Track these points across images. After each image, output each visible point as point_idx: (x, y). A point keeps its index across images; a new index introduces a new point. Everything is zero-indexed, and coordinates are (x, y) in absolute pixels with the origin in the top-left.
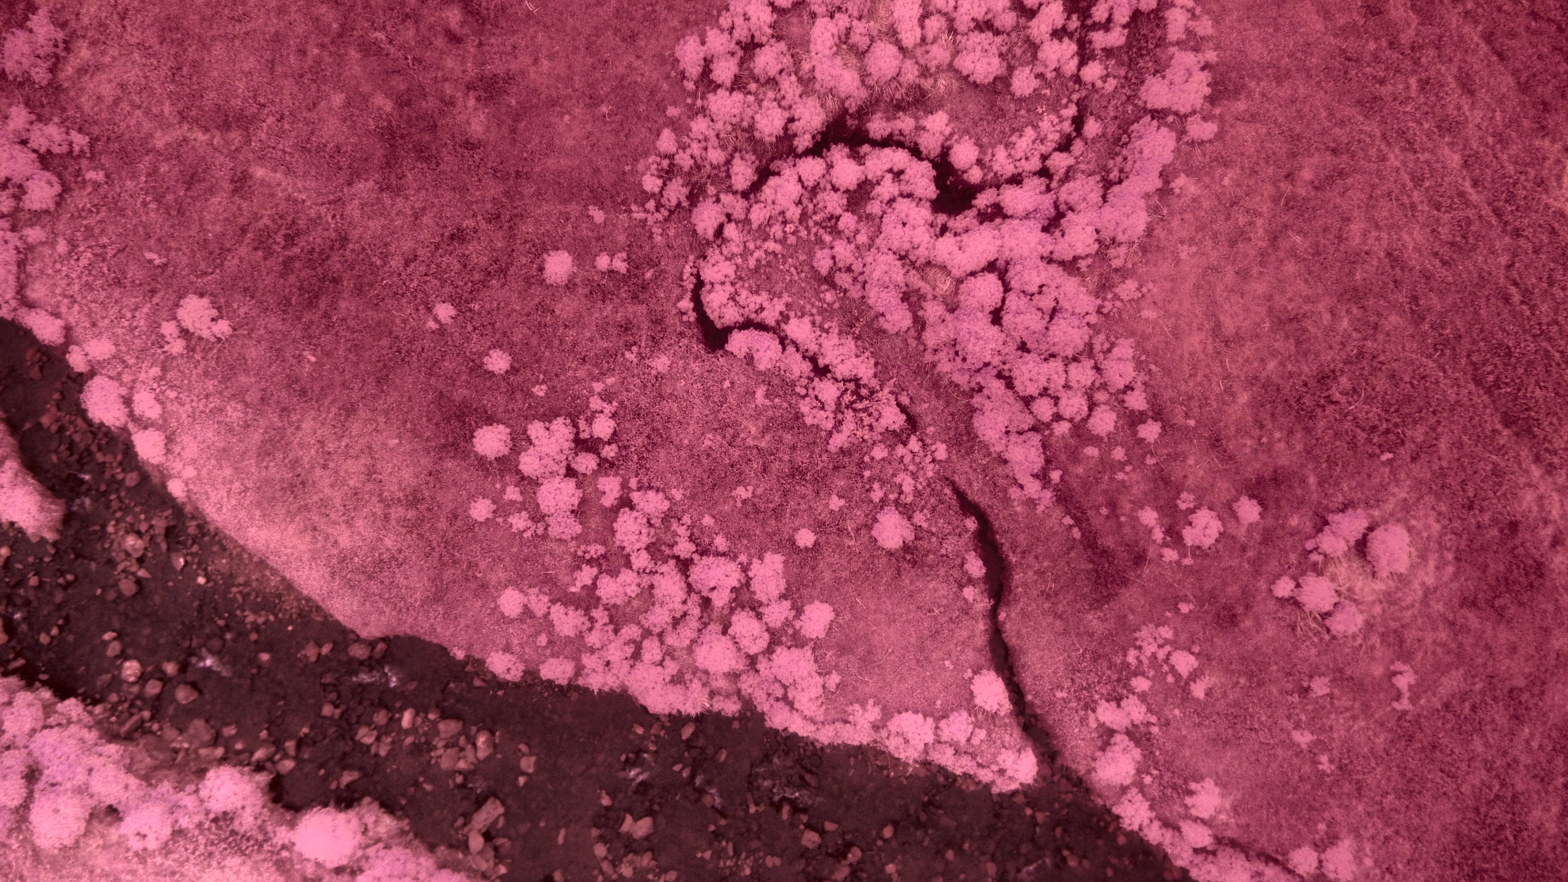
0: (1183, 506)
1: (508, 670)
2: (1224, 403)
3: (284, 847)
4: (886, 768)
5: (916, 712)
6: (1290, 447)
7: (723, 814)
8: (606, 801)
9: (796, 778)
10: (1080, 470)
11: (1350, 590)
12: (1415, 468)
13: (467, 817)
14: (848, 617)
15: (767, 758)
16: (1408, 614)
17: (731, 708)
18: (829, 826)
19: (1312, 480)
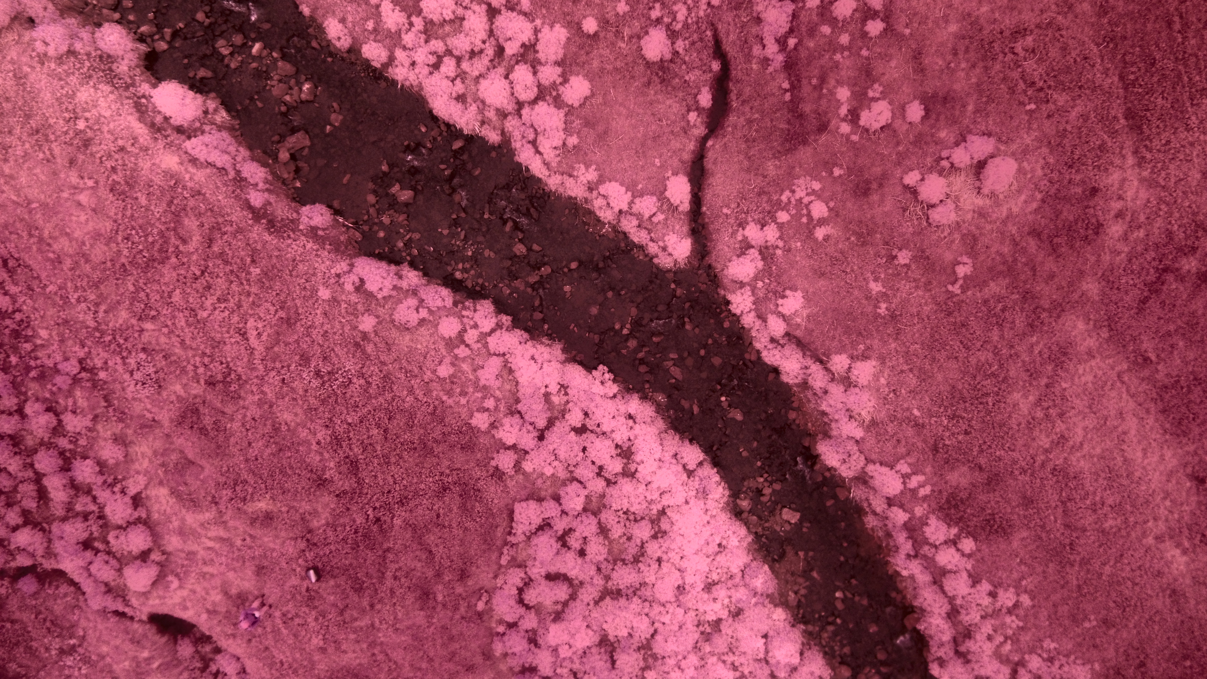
0: (871, 94)
1: (339, 38)
2: (938, 25)
3: (144, 96)
4: (589, 225)
5: (622, 184)
6: (968, 77)
7: (464, 210)
8: (385, 168)
9: (523, 209)
10: (811, 44)
11: (957, 197)
12: (1047, 123)
13: (282, 138)
14: (600, 100)
15: (508, 187)
16: (988, 227)
17: (494, 137)
18: (535, 247)
19: (970, 108)
